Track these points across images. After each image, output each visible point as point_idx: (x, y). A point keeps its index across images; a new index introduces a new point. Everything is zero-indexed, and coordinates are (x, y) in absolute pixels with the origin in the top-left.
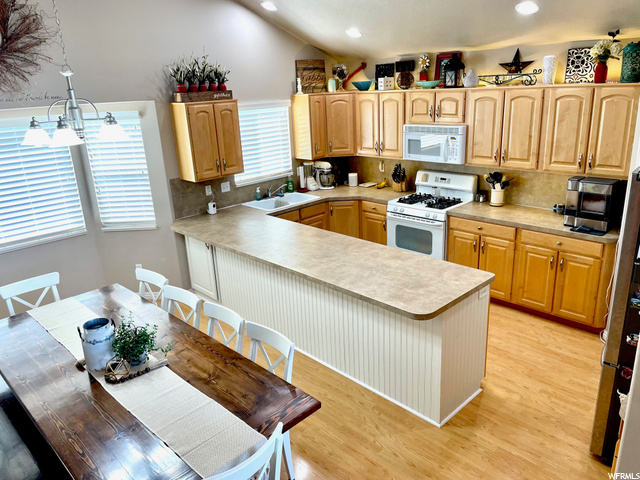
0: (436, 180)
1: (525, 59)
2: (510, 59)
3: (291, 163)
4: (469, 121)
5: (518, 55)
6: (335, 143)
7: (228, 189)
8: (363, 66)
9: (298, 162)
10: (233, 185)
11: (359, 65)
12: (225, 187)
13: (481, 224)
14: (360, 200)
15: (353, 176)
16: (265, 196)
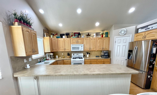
0: (76, 55)
1: (90, 34)
2: (87, 34)
3: (44, 53)
4: (84, 43)
5: (88, 34)
6: (54, 49)
7: (31, 60)
8: (57, 34)
9: (45, 53)
10: (32, 59)
11: (56, 34)
12: (30, 60)
13: (91, 60)
14: (63, 60)
15: (57, 56)
16: (40, 62)
